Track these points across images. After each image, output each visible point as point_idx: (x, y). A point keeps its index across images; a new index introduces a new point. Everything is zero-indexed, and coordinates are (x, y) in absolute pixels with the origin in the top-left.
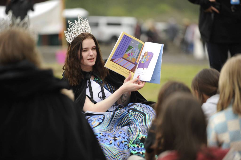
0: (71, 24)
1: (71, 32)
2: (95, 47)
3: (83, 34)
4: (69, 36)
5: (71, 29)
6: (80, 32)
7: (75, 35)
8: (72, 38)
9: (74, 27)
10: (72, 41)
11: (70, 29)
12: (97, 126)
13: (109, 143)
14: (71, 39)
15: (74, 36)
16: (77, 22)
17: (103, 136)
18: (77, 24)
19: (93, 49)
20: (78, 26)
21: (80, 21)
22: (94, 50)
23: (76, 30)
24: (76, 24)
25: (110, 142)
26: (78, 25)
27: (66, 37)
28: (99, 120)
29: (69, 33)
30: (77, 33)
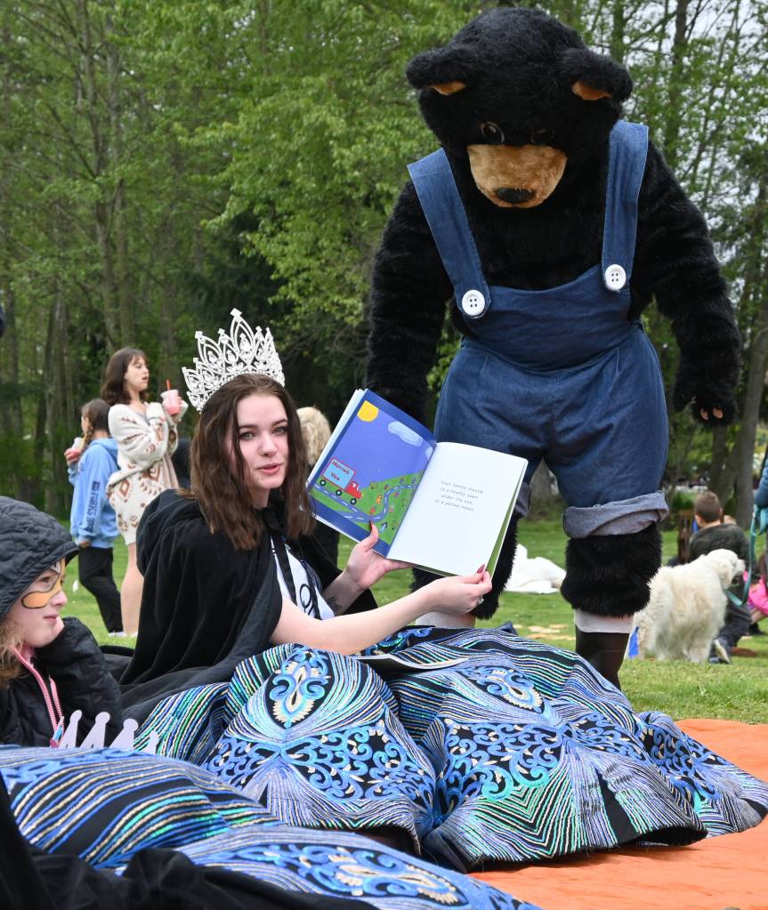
0: (207, 342)
1: (205, 373)
2: (284, 424)
3: (242, 379)
4: (195, 385)
5: (205, 362)
6: (236, 370)
7: (216, 383)
8: (206, 394)
9: (215, 353)
10: (205, 401)
11: (200, 360)
14: (202, 396)
15: (215, 385)
16: (226, 336)
18: (225, 342)
19: (276, 429)
20: (229, 352)
21: (239, 334)
22: (280, 435)
23: (219, 364)
24: (222, 345)
26: (228, 348)
27: (188, 390)
29: (199, 377)
30: (224, 375)
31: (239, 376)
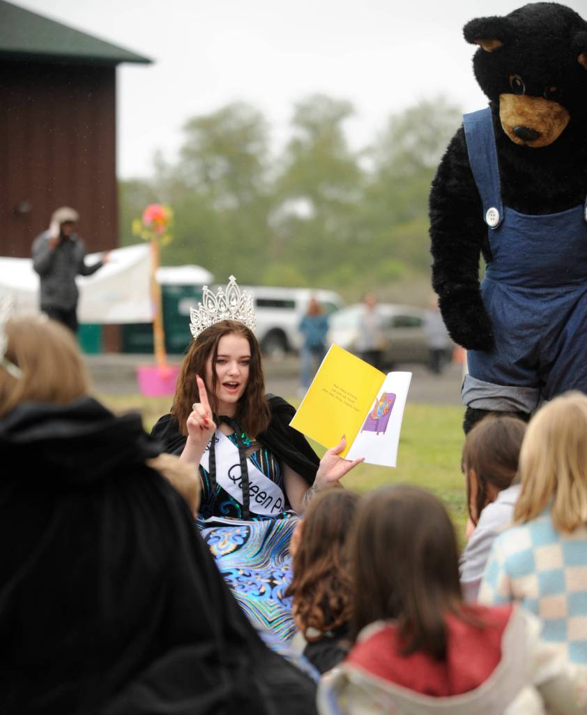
0: (209, 294)
1: (204, 314)
2: (247, 359)
3: (227, 323)
4: (196, 320)
5: (206, 307)
6: (224, 316)
7: (209, 322)
8: (201, 328)
9: (212, 302)
10: (200, 332)
11: (202, 305)
12: (232, 552)
13: (258, 593)
14: (199, 329)
15: (208, 323)
16: (222, 293)
17: (244, 575)
18: (221, 296)
19: (242, 361)
20: (222, 303)
21: (231, 293)
22: (244, 365)
23: (214, 310)
24: (218, 298)
25: (259, 589)
26: (222, 301)
27: (191, 322)
28: (237, 538)
29: (199, 315)
30: (216, 318)
31: (225, 321)
